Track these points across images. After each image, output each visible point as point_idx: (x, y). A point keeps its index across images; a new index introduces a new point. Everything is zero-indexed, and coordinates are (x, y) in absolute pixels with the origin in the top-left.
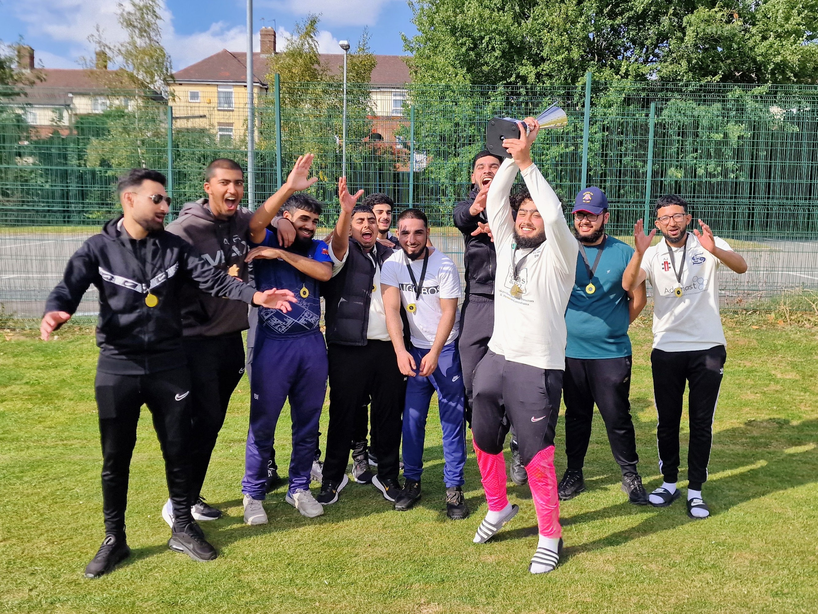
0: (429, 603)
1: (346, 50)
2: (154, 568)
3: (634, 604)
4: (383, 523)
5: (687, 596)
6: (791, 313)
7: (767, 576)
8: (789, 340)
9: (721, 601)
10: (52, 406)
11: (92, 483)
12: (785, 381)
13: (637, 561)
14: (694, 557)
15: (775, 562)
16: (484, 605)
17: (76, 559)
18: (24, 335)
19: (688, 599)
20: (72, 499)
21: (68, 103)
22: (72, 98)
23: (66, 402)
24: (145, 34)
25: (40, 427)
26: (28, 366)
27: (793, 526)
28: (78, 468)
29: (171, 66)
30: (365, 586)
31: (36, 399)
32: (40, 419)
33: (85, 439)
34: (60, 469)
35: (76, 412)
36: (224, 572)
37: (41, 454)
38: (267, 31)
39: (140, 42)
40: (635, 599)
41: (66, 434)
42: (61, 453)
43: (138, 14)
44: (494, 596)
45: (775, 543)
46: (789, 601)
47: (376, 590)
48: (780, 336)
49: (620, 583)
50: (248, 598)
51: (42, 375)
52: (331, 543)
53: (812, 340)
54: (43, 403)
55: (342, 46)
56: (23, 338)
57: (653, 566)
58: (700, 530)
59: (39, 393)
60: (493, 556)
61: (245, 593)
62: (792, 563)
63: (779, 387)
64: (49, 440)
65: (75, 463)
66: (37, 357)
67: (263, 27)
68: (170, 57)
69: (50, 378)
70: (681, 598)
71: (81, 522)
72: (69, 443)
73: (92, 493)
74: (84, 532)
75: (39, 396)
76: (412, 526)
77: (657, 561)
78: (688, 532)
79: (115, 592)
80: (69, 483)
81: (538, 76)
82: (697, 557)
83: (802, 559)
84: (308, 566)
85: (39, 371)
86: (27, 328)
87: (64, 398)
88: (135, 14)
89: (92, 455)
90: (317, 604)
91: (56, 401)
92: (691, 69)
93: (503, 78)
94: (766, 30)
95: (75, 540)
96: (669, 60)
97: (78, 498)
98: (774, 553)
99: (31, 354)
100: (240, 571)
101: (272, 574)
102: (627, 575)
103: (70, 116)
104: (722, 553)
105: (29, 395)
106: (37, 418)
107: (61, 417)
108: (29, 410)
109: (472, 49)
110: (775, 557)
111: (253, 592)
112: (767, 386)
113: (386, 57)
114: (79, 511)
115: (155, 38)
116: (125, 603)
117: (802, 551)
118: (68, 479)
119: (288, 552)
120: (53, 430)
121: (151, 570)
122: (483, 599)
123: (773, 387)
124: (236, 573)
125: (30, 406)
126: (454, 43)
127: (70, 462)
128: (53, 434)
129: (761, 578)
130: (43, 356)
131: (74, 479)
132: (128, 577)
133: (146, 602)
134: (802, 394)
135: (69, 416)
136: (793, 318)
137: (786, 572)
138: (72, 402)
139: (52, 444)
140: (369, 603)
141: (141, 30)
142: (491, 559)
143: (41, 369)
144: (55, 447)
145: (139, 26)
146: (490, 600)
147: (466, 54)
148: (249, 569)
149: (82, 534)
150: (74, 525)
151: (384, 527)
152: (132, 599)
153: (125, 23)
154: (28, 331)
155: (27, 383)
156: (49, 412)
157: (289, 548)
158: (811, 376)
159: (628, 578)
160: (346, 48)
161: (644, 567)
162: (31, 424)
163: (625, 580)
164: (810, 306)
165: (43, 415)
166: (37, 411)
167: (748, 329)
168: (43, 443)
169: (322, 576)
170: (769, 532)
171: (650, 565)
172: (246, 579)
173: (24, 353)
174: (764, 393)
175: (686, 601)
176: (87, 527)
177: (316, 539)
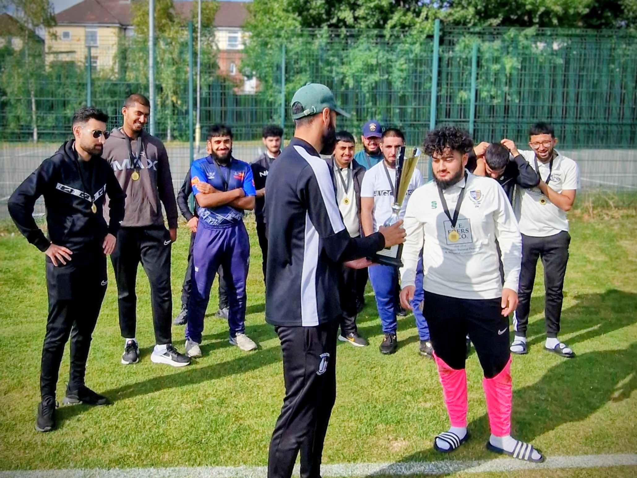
6: (594, 208)
8: (594, 229)
10: (25, 290)
12: (598, 262)
23: (35, 286)
25: (22, 306)
31: (11, 283)
48: (587, 228)
51: (10, 264)
53: (612, 230)
54: (18, 287)
59: (11, 278)
63: (594, 267)
69: (17, 267)
75: (13, 281)
81: (356, 19)
91: (27, 285)
92: (478, 13)
93: (327, 20)
105: (5, 281)
106: (17, 299)
108: (8, 292)
112: (585, 266)
123: (589, 267)
125: (8, 289)
130: (7, 249)
134: (613, 272)
136: (595, 212)
143: (8, 260)
147: (297, 2)
156: (25, 294)
158: (617, 258)
162: (15, 304)
164: (607, 203)
165: (21, 297)
166: (14, 293)
174: (584, 272)
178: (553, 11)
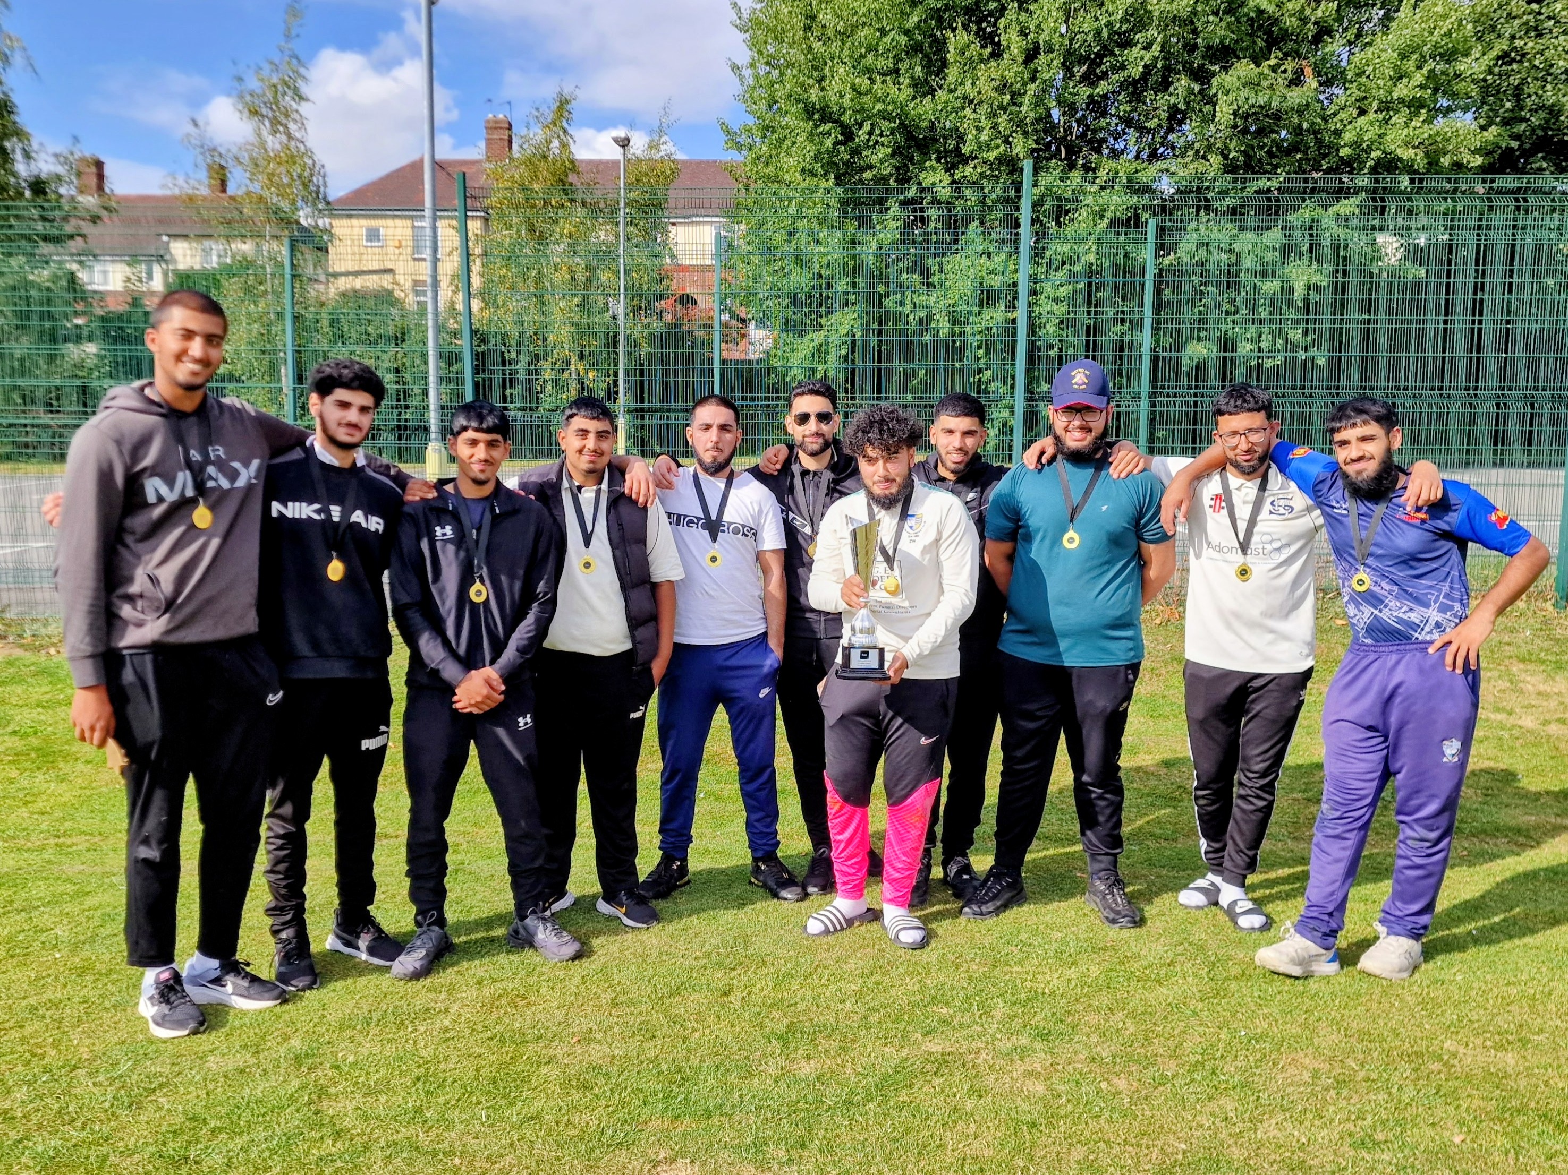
0: (673, 1160)
1: (623, 146)
2: (161, 1086)
3: (1078, 1162)
4: (613, 995)
5: (1183, 1146)
7: (1344, 1103)
9: (1250, 1158)
10: (52, 774)
11: (88, 918)
13: (1090, 1072)
14: (1203, 1064)
15: (1362, 1074)
16: (781, 1165)
17: (20, 1068)
18: (22, 646)
19: (1184, 1152)
20: (43, 948)
21: (162, 252)
22: (168, 243)
23: (80, 766)
24: (281, 129)
25: (23, 812)
26: (20, 703)
27: (1402, 1000)
28: (70, 888)
29: (325, 183)
30: (557, 1123)
31: (26, 761)
32: (28, 798)
33: (100, 834)
34: (39, 890)
35: (94, 784)
36: (292, 1096)
37: (11, 863)
38: (496, 122)
39: (274, 143)
40: (1079, 1152)
41: (68, 825)
42: (49, 862)
43: (269, 95)
44: (803, 1146)
45: (1363, 1035)
46: (1386, 1157)
47: (576, 1132)
49: (1052, 1119)
50: (328, 1146)
51: (42, 717)
52: (507, 1036)
54: (39, 769)
55: (616, 140)
56: (18, 652)
57: (1121, 1084)
58: (1219, 1008)
59: (33, 749)
60: (812, 1062)
61: (322, 1138)
62: (1395, 1079)
64: (33, 837)
65: (68, 880)
66: (40, 685)
67: (490, 116)
68: (323, 166)
69: (57, 723)
70: (1170, 1150)
71: (49, 995)
72: (69, 841)
73: (82, 938)
74: (48, 1013)
75: (33, 755)
76: (667, 1001)
77: (1130, 1073)
78: (1195, 1013)
79: (75, 1135)
80: (45, 918)
82: (1209, 1066)
83: (1415, 1070)
84: (454, 1081)
85: (40, 710)
86: (28, 633)
87: (76, 759)
88: (264, 95)
89: (103, 864)
90: (457, 1161)
91: (61, 765)
92: (1230, 168)
93: (899, 191)
94: (1365, 98)
95: (28, 1030)
96: (1191, 153)
97: (55, 946)
98: (1361, 1056)
99: (29, 680)
100: (322, 1092)
101: (383, 1098)
102: (1069, 1101)
103: (165, 274)
104: (1258, 1056)
105: (16, 755)
106: (21, 795)
107: (66, 793)
108: (11, 781)
109: (844, 143)
110: (1362, 1065)
111: (338, 1135)
113: (701, 162)
114: (50, 972)
115: (298, 135)
116: (87, 1158)
117: (1416, 1053)
118: (47, 910)
119: (424, 1053)
120: (45, 817)
121: (154, 1090)
122: (782, 1154)
124: (314, 1097)
125: (14, 774)
126: (811, 134)
127: (59, 878)
128: (44, 826)
129: (1332, 1108)
130: (51, 683)
131: (57, 910)
132: (107, 1105)
133: (130, 1156)
135: (80, 792)
137: (1382, 1096)
138: (90, 766)
139: (38, 843)
140: (558, 1159)
141: (275, 122)
142: (807, 1069)
143: (44, 707)
144: (42, 849)
145: (270, 115)
146: (795, 1154)
147: (833, 152)
148: (340, 1088)
149: (44, 1017)
150: (33, 1001)
151: (614, 1004)
152: (105, 1149)
153: (246, 111)
154: (28, 639)
155: (15, 732)
156: (46, 785)
157: (426, 1046)
159: (1070, 1107)
160: (624, 143)
161: (1104, 1085)
162: (10, 807)
163: (1063, 1113)
165: (35, 791)
166: (25, 783)
167: (1327, 626)
168: (23, 842)
169: (479, 1103)
170: (1353, 1012)
171: (1115, 1080)
172: (329, 1108)
173: (17, 679)
175: (1180, 1157)
176: (55, 1005)
177: (480, 1028)
178: (1400, 160)
